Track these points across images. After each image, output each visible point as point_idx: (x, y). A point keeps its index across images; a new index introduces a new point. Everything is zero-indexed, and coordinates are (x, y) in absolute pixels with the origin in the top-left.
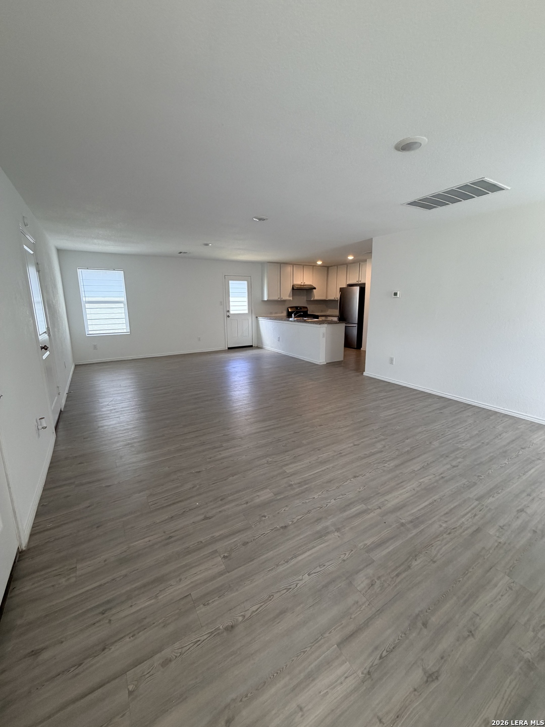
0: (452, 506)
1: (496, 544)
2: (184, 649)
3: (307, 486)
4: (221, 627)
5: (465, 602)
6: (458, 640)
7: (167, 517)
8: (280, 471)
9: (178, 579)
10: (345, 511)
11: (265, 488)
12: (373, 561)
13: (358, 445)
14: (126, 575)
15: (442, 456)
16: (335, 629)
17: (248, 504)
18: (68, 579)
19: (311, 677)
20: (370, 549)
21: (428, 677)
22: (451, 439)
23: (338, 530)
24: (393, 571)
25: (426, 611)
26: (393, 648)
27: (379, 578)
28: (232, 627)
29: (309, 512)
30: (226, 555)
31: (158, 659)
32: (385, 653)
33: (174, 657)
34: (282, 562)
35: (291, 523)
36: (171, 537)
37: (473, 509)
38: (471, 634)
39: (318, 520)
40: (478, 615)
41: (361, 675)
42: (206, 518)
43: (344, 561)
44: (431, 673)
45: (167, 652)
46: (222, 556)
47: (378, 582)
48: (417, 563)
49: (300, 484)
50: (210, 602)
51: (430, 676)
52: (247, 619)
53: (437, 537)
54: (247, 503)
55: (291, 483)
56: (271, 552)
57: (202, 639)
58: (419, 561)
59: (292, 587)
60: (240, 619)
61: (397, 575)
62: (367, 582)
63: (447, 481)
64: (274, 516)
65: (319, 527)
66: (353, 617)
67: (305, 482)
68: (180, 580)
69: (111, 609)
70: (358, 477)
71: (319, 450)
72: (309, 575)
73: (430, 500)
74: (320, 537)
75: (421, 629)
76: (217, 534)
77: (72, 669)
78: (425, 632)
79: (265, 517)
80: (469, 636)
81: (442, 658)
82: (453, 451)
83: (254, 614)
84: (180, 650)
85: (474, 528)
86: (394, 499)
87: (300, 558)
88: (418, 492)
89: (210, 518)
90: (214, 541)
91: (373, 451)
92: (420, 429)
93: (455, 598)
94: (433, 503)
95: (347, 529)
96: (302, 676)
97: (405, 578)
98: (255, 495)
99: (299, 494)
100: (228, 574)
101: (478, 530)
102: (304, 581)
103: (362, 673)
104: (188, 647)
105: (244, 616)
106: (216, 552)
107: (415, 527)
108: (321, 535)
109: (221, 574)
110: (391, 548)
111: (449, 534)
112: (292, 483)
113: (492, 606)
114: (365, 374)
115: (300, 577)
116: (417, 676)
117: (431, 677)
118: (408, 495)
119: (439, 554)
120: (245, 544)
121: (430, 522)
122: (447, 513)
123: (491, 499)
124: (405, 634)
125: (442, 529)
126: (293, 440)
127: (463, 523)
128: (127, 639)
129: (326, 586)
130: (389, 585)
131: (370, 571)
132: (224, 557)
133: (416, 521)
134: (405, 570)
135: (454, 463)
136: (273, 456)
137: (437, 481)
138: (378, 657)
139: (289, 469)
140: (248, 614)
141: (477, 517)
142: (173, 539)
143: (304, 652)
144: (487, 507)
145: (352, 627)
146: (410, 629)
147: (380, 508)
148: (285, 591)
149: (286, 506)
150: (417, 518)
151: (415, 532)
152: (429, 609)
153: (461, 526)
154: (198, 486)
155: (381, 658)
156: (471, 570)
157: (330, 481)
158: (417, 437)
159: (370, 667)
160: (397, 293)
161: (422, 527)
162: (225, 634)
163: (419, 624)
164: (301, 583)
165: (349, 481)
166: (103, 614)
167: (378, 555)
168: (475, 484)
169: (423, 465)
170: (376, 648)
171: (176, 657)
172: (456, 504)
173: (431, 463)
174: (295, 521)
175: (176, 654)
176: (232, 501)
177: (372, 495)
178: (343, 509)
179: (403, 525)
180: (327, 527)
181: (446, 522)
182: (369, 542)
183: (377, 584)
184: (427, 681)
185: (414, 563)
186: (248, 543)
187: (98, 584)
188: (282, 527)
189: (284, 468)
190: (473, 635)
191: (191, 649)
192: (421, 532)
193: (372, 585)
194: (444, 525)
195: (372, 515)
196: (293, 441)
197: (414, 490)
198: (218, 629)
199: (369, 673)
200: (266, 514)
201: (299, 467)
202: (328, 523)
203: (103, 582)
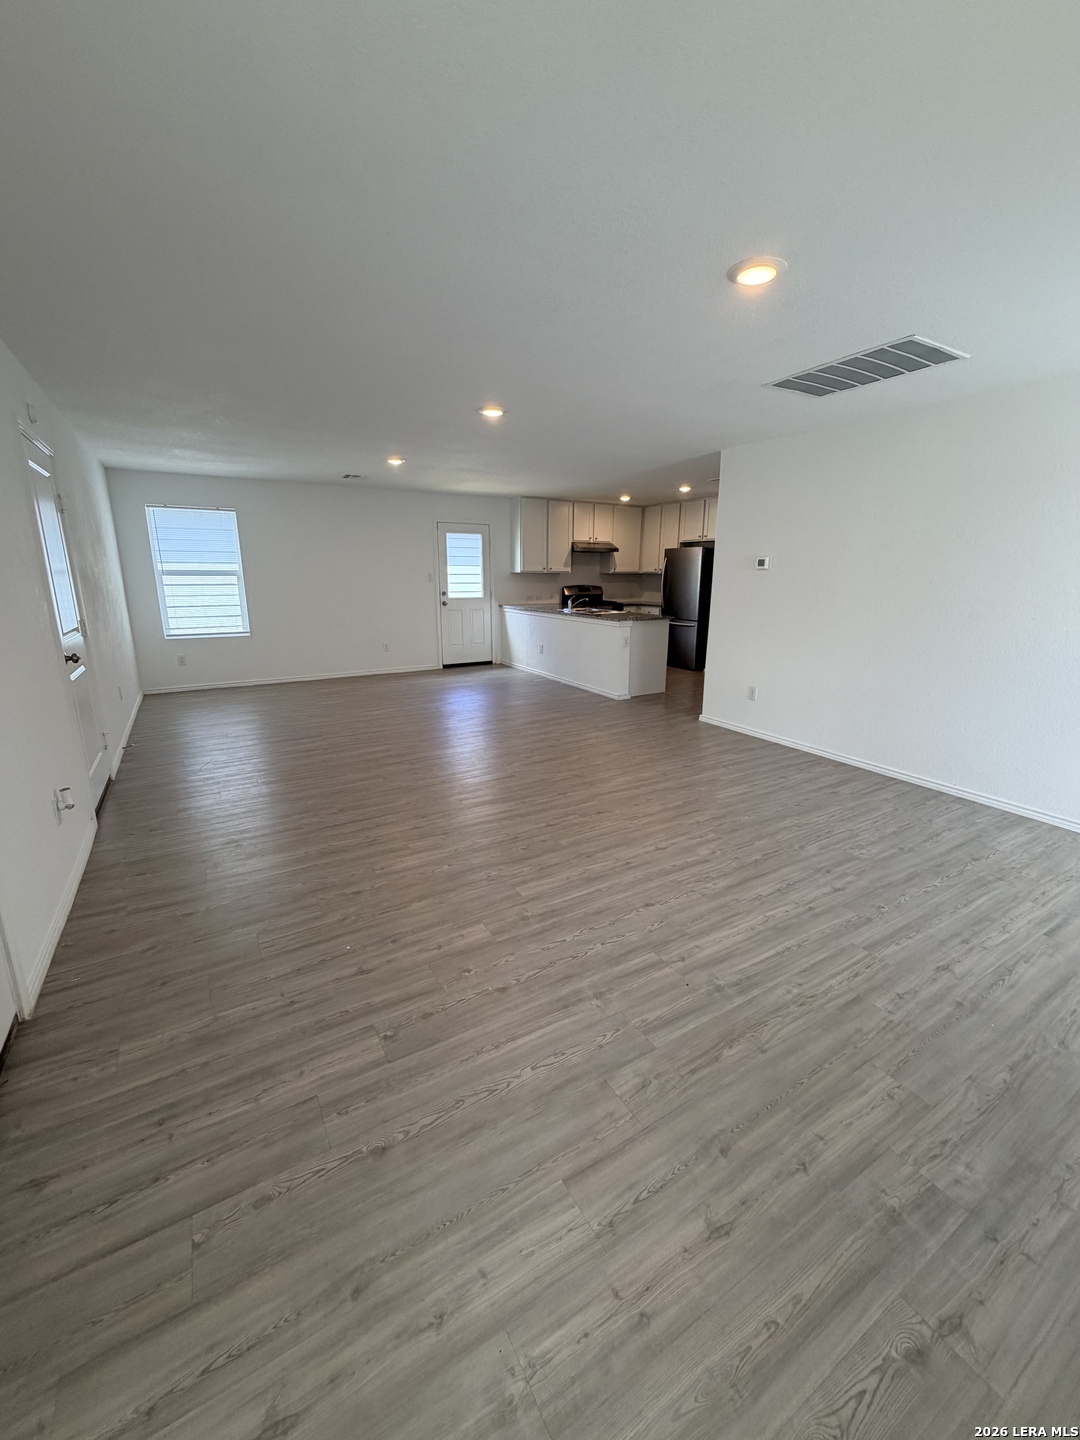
0: (817, 959)
1: (883, 1024)
2: (296, 1182)
3: (555, 920)
4: (364, 1149)
5: (804, 1118)
6: (777, 1177)
7: (289, 970)
8: (511, 892)
9: (298, 1072)
10: (618, 963)
11: (478, 922)
12: (654, 1049)
13: (664, 849)
14: (206, 1064)
15: (818, 871)
16: (563, 1156)
17: (442, 950)
18: (102, 1069)
19: (508, 1229)
20: (650, 1029)
21: (712, 1233)
22: (843, 840)
23: (599, 996)
24: (685, 1065)
25: (732, 1131)
26: (661, 1187)
27: (657, 1076)
28: (384, 1149)
29: (552, 963)
30: (389, 1033)
31: (248, 1196)
32: (645, 1194)
33: (277, 1194)
34: (489, 1047)
35: (514, 982)
36: (293, 1003)
37: (856, 963)
38: (804, 1167)
39: (565, 978)
40: (822, 1138)
41: (596, 1227)
42: (361, 972)
43: (601, 1047)
44: (718, 1225)
45: (265, 1187)
46: (382, 1035)
47: (655, 1082)
48: (730, 1054)
49: (542, 917)
50: (350, 1109)
51: (718, 1229)
52: (411, 1138)
53: (778, 1010)
54: (440, 947)
55: (526, 914)
56: (472, 1031)
57: (330, 1166)
58: (734, 1051)
59: (500, 1087)
60: (401, 1136)
61: (693, 1072)
62: (637, 1081)
63: (817, 915)
64: (486, 971)
65: (565, 990)
66: (599, 1137)
67: (553, 913)
68: (302, 1073)
69: (174, 1117)
70: (652, 905)
71: (587, 857)
72: (533, 1069)
73: (780, 948)
74: (565, 1007)
75: (717, 1158)
76: (378, 999)
77: (102, 1208)
78: (723, 1162)
79: (469, 971)
80: (798, 1170)
81: (743, 1203)
82: (840, 864)
83: (425, 1130)
84: (288, 1184)
85: (849, 997)
86: (711, 945)
87: (520, 1041)
88: (759, 933)
89: (368, 972)
90: (372, 1009)
91: (689, 860)
92: (787, 823)
93: (787, 1111)
94: (783, 952)
95: (616, 994)
96: (494, 1227)
97: (705, 1077)
98: (456, 934)
99: (539, 933)
100: (387, 1066)
101: (856, 1000)
102: (521, 1079)
103: (599, 1224)
104: (302, 1180)
105: (408, 1133)
106: (371, 1027)
107: (742, 992)
108: (565, 1005)
109: (376, 1064)
110: (691, 1026)
111: (801, 1005)
112: (529, 914)
113: (851, 1124)
114: (702, 718)
115: (518, 1072)
116: (695, 1228)
117: (717, 1231)
118: (739, 938)
119: (775, 1038)
120: (427, 1016)
121: (771, 985)
122: (804, 971)
123: (893, 948)
124: (686, 1166)
125: (789, 997)
126: (543, 838)
127: (831, 987)
128: (199, 1165)
129: (559, 1088)
130: (675, 1087)
131: (644, 1064)
132: (385, 1038)
133: (744, 985)
134: (709, 1064)
135: (838, 884)
136: (500, 867)
137: (798, 916)
138: (632, 1200)
139: (525, 891)
140: (414, 1130)
141: (859, 978)
142: (296, 1006)
143: (503, 1190)
144: (881, 961)
145: (595, 1153)
146: (696, 1159)
147: (683, 959)
148: (487, 1093)
149: (512, 954)
150: (748, 978)
151: (739, 1001)
152: (738, 1128)
153: (825, 993)
154: (353, 918)
155: (636, 1201)
156: (827, 1066)
157: (598, 913)
158: (779, 837)
159: (616, 1215)
160: (764, 561)
161: (756, 992)
162: (370, 1160)
163: (715, 1151)
164: (516, 1082)
165: (634, 912)
166: (161, 1125)
167: (663, 1039)
168: (869, 920)
169: (778, 886)
170: (631, 1187)
171: (280, 1193)
172: (825, 955)
173: (794, 883)
174: (523, 979)
175: (280, 1190)
176: (414, 943)
177: (673, 938)
178: (613, 961)
179: (719, 989)
180: (579, 991)
181: (800, 985)
182: (651, 1016)
183: (652, 1085)
184: (709, 1238)
185: (727, 1053)
186: (432, 1014)
187: (155, 1077)
188: (498, 990)
189: (518, 889)
190: (805, 1169)
191: (308, 1182)
192: (749, 1002)
193: (643, 1087)
194: (796, 991)
195: (667, 970)
196: (542, 841)
197: (752, 929)
198: (360, 1152)
199: (611, 1224)
200: (471, 967)
201: (545, 887)
202: (585, 983)
203: (165, 1074)
